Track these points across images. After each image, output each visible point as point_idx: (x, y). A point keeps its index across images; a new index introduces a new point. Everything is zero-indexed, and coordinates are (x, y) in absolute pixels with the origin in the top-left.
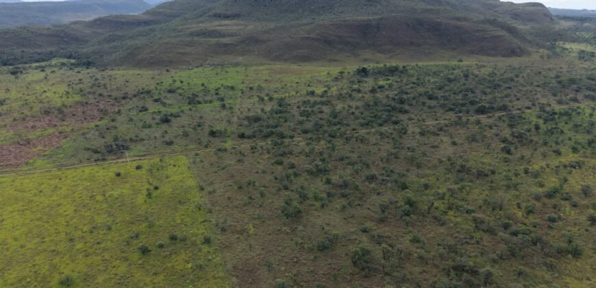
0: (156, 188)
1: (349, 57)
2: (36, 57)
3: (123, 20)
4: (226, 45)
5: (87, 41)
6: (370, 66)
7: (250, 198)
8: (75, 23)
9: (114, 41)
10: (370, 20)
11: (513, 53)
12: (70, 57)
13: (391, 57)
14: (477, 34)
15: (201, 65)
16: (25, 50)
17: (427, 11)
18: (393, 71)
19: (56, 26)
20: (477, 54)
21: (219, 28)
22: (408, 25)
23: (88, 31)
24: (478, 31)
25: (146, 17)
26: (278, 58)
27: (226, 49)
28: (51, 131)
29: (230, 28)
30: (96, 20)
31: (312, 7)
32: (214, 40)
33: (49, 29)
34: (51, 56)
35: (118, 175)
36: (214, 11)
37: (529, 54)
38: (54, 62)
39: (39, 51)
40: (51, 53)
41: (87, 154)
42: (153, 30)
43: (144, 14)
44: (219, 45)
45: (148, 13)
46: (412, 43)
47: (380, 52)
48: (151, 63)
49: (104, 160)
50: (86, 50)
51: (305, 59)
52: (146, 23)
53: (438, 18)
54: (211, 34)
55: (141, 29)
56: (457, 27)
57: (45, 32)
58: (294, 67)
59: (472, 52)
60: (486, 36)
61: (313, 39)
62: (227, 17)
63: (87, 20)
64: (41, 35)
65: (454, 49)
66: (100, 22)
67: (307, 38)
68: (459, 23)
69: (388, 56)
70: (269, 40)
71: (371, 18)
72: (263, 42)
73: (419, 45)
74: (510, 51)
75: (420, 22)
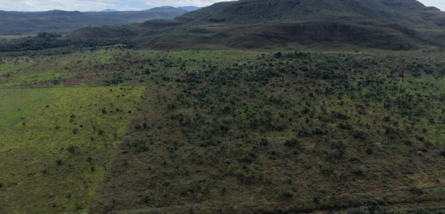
0: (123, 96)
1: (280, 46)
2: (108, 43)
3: (161, 22)
4: (206, 38)
5: (137, 35)
6: (284, 52)
7: (159, 102)
8: (134, 24)
9: (151, 35)
10: (299, 24)
11: (401, 47)
12: (125, 44)
13: (308, 48)
14: (376, 34)
15: (188, 49)
16: (103, 39)
17: (342, 18)
19: (122, 26)
20: (374, 47)
21: (208, 28)
22: (325, 27)
23: (140, 29)
24: (377, 32)
25: (175, 21)
26: (233, 46)
27: (205, 40)
28: (94, 74)
29: (214, 27)
30: (145, 23)
31: (269, 15)
32: (199, 35)
33: (118, 27)
34: (116, 42)
35: (111, 90)
36: (210, 18)
37: (416, 48)
38: (116, 45)
39: (110, 39)
40: (116, 41)
41: (104, 83)
42: (173, 29)
43: (174, 19)
44: (201, 37)
45: (177, 18)
46: (326, 39)
47: (302, 44)
48: (162, 47)
49: (109, 85)
50: (134, 39)
51: (250, 47)
52: (174, 24)
53: (350, 23)
54: (201, 31)
55: (167, 28)
56: (362, 29)
57: (117, 29)
58: (240, 51)
59: (370, 46)
60: (383, 35)
61: (258, 35)
62: (216, 21)
63: (141, 22)
64: (114, 31)
65: (357, 44)
66: (147, 24)
67: (255, 34)
68: (365, 26)
69: (306, 47)
70: (231, 35)
71: (300, 22)
72: (228, 36)
73: (331, 41)
74: (399, 46)
75: (335, 26)
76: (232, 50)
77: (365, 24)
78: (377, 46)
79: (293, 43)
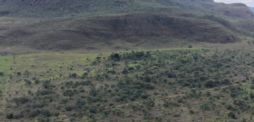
1: (104, 45)
6: (121, 52)
10: (119, 17)
11: (228, 40)
13: (137, 45)
14: (201, 26)
17: (162, 9)
18: (139, 56)
22: (149, 20)
24: (201, 24)
31: (71, 7)
37: (240, 40)
46: (152, 34)
47: (128, 41)
51: (68, 47)
53: (171, 15)
56: (186, 22)
58: (58, 54)
59: (199, 40)
60: (207, 28)
61: (73, 31)
65: (184, 38)
67: (68, 31)
68: (187, 18)
69: (135, 44)
70: (34, 33)
71: (119, 15)
72: (29, 34)
73: (158, 36)
74: (226, 39)
75: (158, 18)
76: (43, 54)
77: (186, 15)
78: (205, 39)
79: (118, 40)
